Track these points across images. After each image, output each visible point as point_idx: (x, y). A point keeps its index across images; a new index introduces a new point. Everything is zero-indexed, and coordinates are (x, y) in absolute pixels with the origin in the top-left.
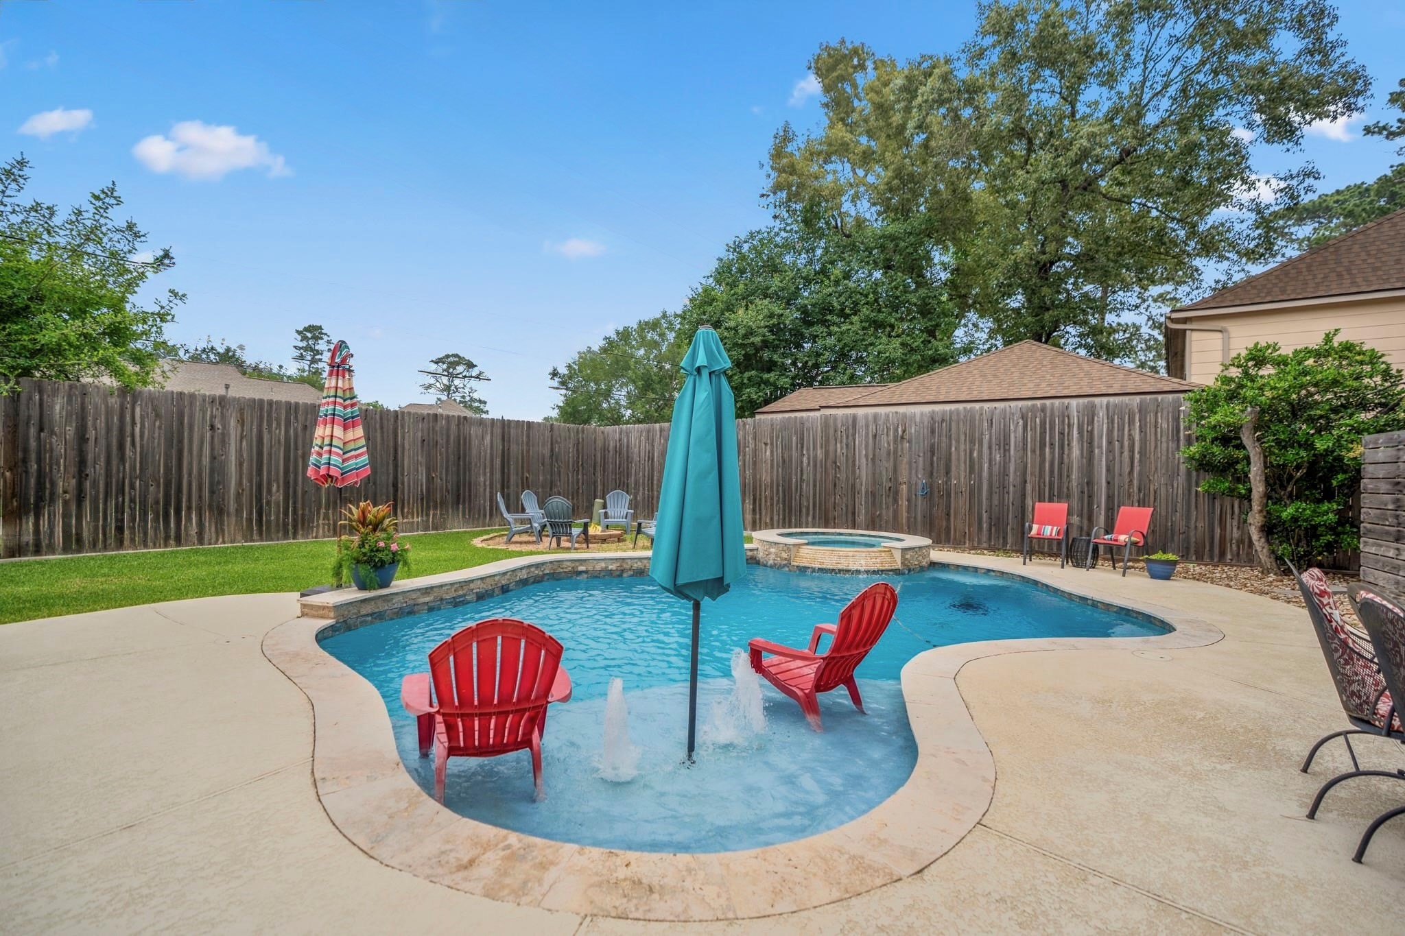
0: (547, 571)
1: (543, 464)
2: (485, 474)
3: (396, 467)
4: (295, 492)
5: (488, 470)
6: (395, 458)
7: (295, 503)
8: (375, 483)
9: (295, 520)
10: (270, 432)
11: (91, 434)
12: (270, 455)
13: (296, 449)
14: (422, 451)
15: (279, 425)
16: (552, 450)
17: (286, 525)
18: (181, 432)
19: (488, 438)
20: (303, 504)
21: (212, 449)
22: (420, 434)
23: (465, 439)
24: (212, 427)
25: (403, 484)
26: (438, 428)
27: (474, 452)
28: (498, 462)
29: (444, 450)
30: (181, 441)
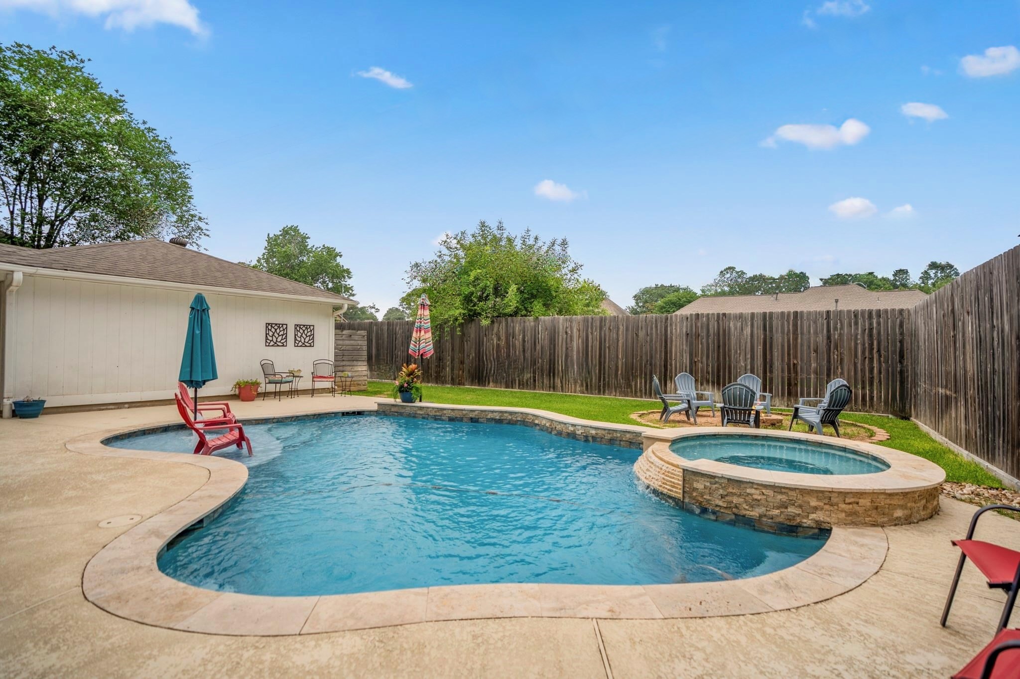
0: (519, 419)
1: (816, 351)
2: (746, 360)
3: (666, 353)
4: (604, 368)
5: (749, 356)
6: (666, 347)
7: (604, 374)
8: (651, 364)
9: (604, 384)
10: (592, 333)
11: (526, 339)
12: (592, 347)
13: (605, 342)
14: (687, 341)
15: (596, 329)
16: (829, 338)
17: (599, 386)
18: (555, 336)
19: (748, 330)
20: (609, 375)
21: (566, 344)
22: (684, 330)
23: (724, 331)
24: (566, 333)
25: (671, 365)
26: (699, 324)
27: (733, 340)
28: (759, 350)
29: (704, 341)
30: (554, 341)
